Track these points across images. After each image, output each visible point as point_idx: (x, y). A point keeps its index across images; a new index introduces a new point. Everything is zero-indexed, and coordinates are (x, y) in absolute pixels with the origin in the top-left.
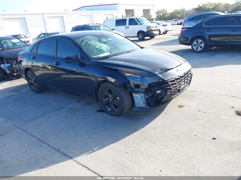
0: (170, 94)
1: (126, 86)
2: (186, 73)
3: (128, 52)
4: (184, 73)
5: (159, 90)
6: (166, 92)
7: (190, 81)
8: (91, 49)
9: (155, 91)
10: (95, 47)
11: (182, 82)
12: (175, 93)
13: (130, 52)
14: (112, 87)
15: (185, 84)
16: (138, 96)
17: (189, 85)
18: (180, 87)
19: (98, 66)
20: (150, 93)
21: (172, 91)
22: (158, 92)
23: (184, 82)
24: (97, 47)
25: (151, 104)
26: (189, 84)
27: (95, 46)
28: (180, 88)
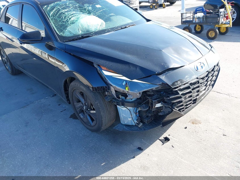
0: (178, 109)
1: (104, 92)
2: (210, 71)
3: (122, 28)
4: (207, 72)
5: (159, 103)
6: (170, 107)
7: (215, 81)
8: (63, 22)
9: (152, 104)
10: (70, 19)
11: (203, 86)
12: (188, 106)
13: (126, 27)
14: (85, 89)
15: (207, 89)
16: (124, 109)
17: (213, 87)
18: (198, 95)
19: (65, 52)
20: (144, 105)
21: (182, 105)
22: (158, 105)
23: (205, 86)
24: (72, 19)
25: (146, 121)
26: (213, 85)
27: (70, 17)
28: (198, 97)
